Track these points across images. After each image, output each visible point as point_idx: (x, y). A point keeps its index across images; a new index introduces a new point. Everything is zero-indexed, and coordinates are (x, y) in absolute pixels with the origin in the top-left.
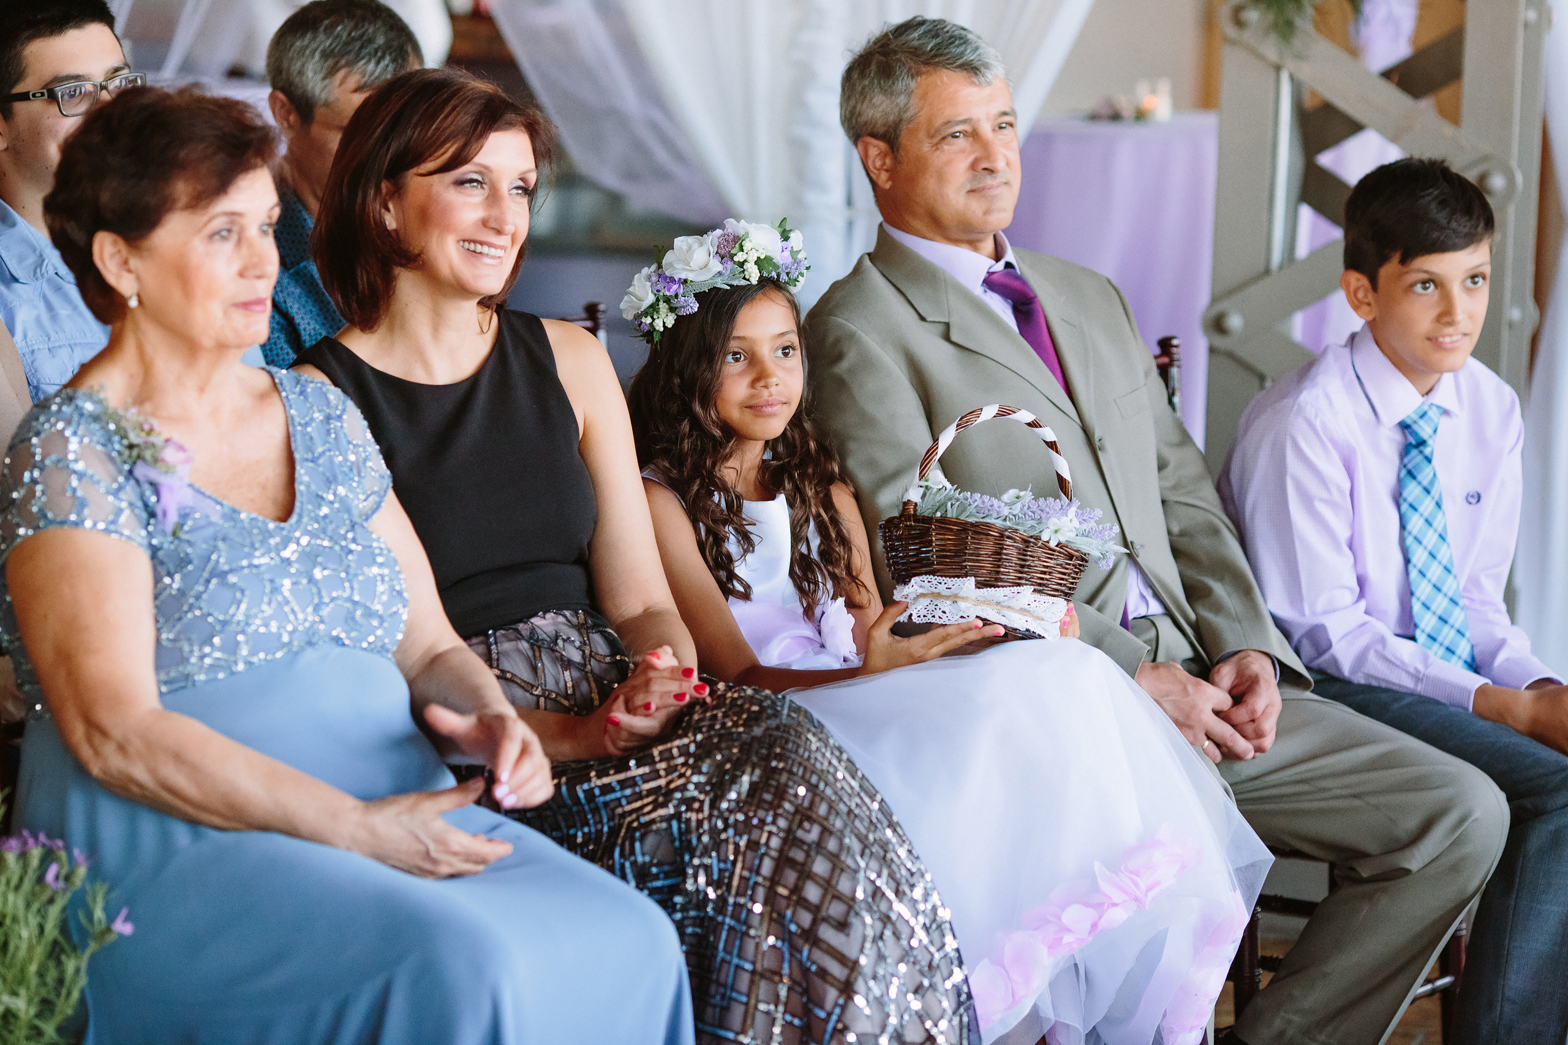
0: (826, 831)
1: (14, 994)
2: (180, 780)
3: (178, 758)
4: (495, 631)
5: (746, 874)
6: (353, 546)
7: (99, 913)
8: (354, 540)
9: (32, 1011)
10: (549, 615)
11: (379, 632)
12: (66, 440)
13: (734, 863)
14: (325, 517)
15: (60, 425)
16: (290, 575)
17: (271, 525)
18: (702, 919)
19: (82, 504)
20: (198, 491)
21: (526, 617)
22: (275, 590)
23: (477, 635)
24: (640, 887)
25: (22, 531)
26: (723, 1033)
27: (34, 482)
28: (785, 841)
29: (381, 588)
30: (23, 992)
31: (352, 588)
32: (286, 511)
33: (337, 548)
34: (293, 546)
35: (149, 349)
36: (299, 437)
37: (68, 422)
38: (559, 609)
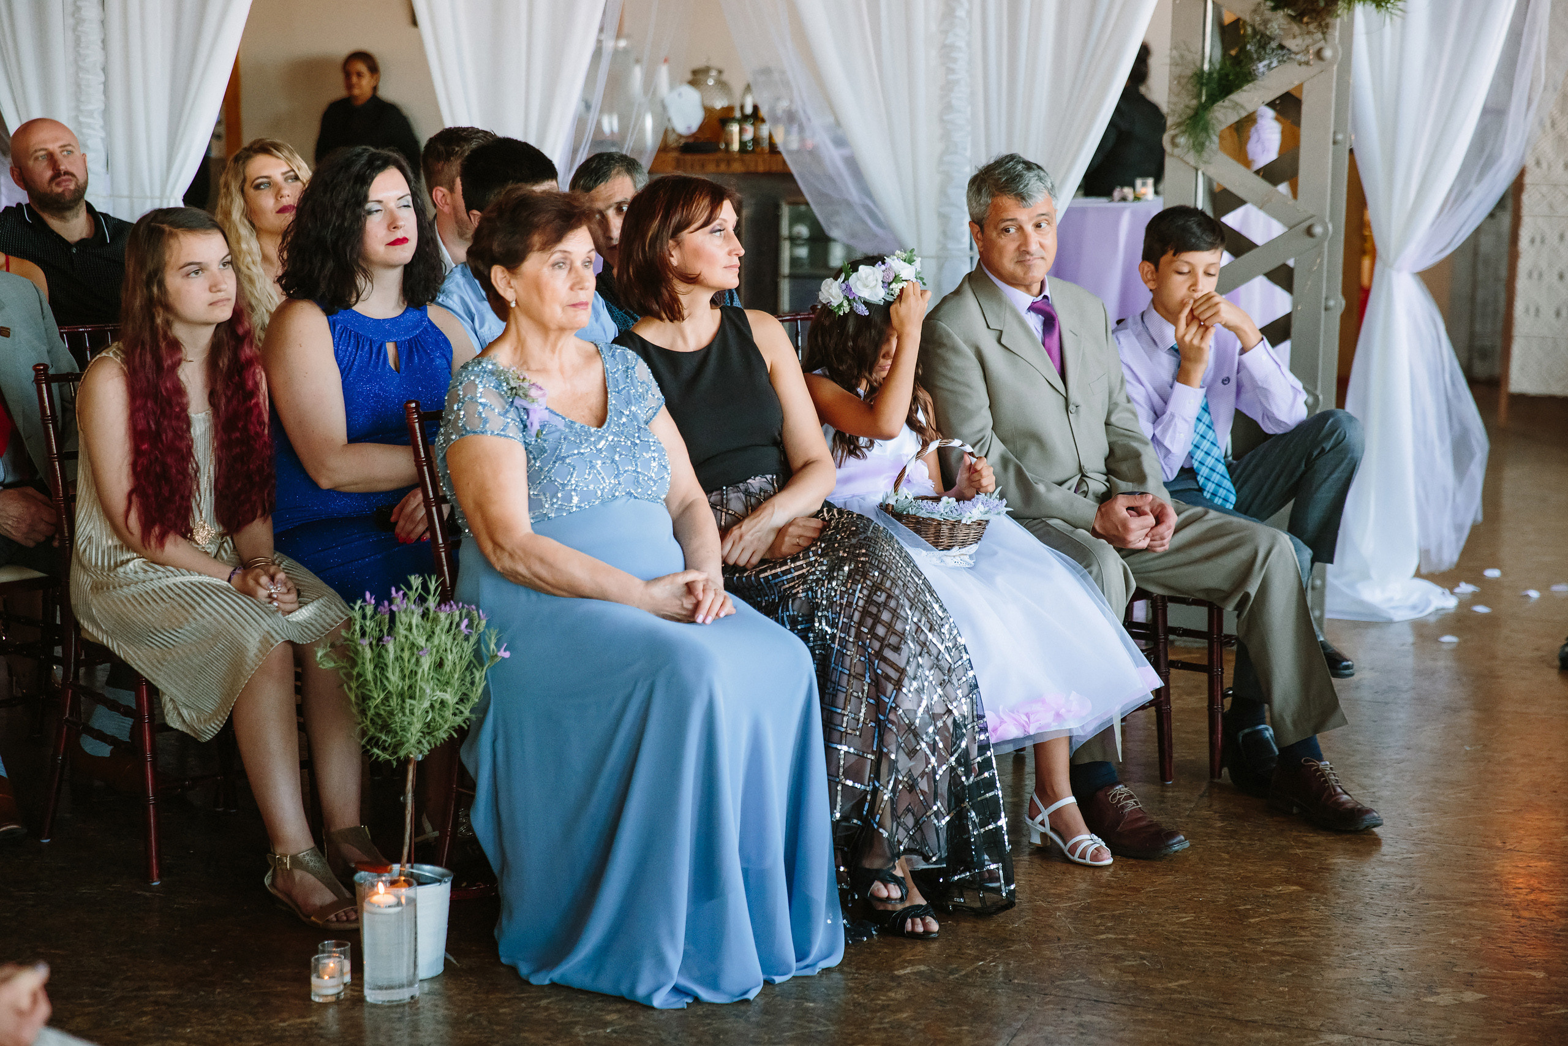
0: (889, 597)
1: (445, 691)
2: (543, 572)
3: (542, 560)
4: (727, 487)
5: (845, 620)
6: (638, 441)
7: (492, 646)
8: (639, 437)
9: (456, 700)
10: (758, 478)
11: (654, 489)
12: (476, 386)
13: (840, 614)
14: (624, 424)
15: (472, 378)
16: (601, 458)
17: (593, 430)
18: (824, 645)
19: (485, 421)
20: (551, 411)
21: (744, 480)
22: (592, 467)
23: (717, 490)
24: (792, 630)
25: (453, 437)
26: (834, 709)
27: (459, 410)
28: (866, 602)
29: (654, 464)
30: (449, 690)
31: (636, 465)
32: (601, 422)
33: (629, 442)
34: (603, 442)
35: (523, 332)
36: (610, 379)
37: (478, 376)
38: (763, 474)
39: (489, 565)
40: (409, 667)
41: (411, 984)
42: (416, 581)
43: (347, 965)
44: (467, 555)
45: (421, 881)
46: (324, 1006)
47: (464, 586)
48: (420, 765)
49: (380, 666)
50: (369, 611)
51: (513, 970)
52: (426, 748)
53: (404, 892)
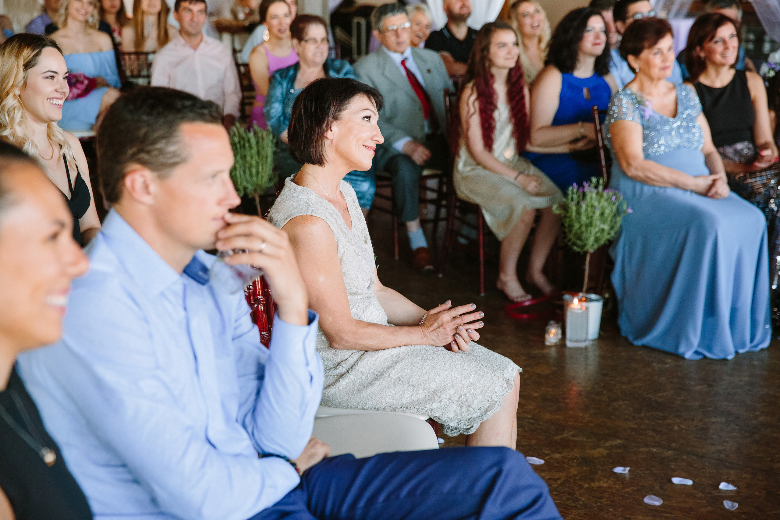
9: (609, 228)
12: (623, 100)
14: (684, 118)
16: (674, 132)
17: (671, 119)
19: (626, 115)
20: (654, 112)
25: (612, 121)
30: (606, 224)
32: (675, 115)
34: (675, 125)
35: (642, 80)
37: (623, 96)
39: (624, 174)
40: (590, 214)
41: (585, 341)
42: (594, 180)
43: (560, 331)
44: (615, 170)
45: (591, 300)
46: (550, 347)
47: (613, 182)
48: (592, 255)
49: (578, 213)
50: (575, 190)
51: (626, 339)
52: (596, 247)
53: (585, 304)
